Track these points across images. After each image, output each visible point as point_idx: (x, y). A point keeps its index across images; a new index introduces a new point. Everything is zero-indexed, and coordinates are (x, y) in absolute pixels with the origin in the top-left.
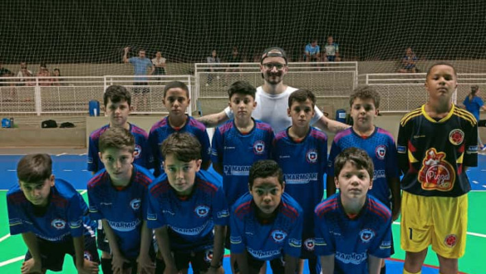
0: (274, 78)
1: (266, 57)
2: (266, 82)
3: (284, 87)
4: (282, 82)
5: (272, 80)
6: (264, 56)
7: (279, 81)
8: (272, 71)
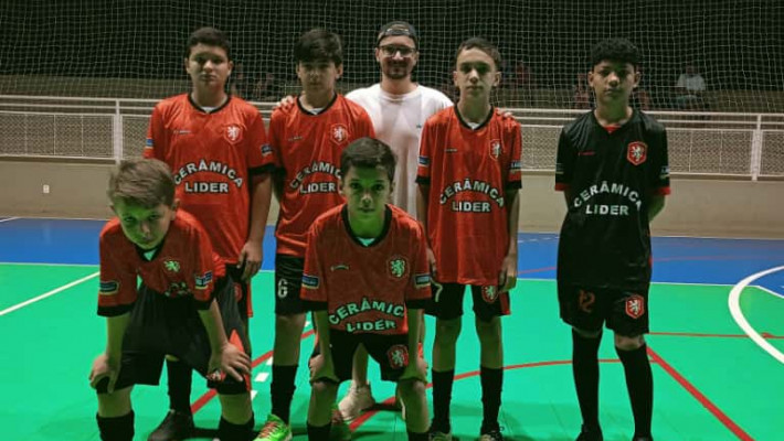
0: (397, 70)
1: (384, 37)
2: (384, 77)
3: (412, 85)
4: (408, 77)
5: (393, 73)
6: (380, 37)
7: (405, 75)
8: (395, 58)
